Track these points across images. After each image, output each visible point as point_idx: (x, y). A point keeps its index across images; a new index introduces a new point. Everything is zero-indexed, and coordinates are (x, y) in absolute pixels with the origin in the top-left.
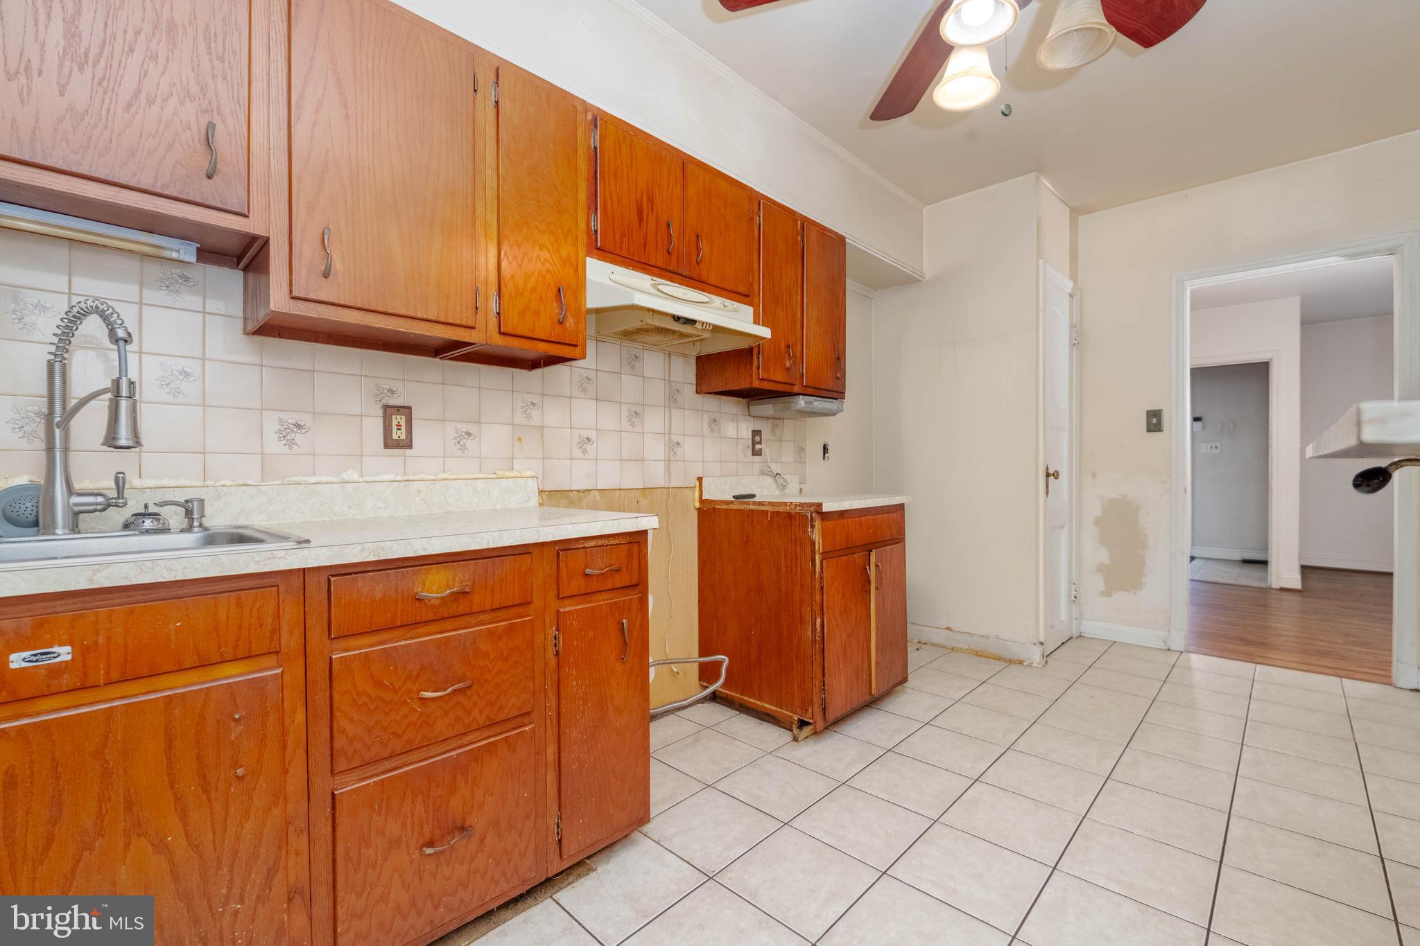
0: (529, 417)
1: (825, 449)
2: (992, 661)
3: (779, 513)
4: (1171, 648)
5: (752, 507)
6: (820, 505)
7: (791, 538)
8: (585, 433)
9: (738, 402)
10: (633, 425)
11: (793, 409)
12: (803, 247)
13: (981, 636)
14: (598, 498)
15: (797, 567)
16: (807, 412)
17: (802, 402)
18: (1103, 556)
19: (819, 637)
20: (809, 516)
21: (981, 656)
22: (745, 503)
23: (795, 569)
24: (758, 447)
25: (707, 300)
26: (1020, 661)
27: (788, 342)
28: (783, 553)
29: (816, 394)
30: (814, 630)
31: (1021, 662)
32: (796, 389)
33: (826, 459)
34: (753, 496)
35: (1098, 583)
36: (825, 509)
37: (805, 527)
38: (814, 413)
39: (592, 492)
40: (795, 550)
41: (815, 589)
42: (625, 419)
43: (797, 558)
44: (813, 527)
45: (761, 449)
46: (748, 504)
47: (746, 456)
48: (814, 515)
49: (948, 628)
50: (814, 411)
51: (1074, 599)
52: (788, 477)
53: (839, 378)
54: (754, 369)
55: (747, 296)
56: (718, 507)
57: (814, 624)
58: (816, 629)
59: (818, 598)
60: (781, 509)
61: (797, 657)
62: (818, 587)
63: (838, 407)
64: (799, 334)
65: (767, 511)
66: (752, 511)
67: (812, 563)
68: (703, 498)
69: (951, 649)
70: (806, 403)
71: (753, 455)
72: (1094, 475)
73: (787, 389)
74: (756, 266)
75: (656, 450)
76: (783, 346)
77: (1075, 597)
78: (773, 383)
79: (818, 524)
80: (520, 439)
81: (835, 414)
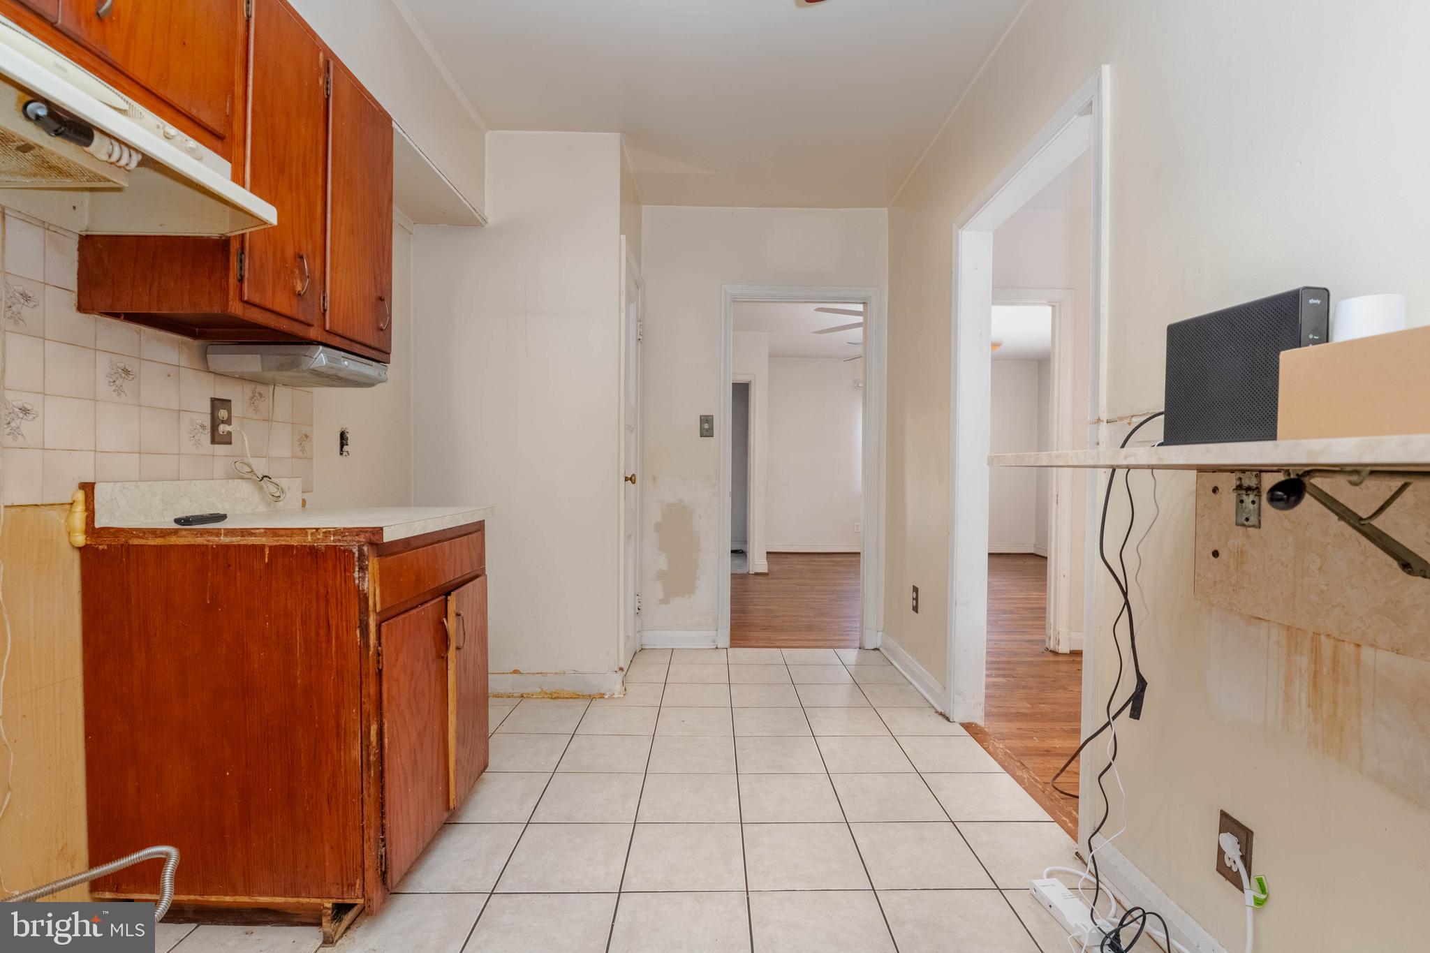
1: (343, 437)
2: (571, 702)
3: (289, 548)
4: (718, 647)
5: (224, 540)
6: (379, 531)
7: (317, 592)
9: (183, 343)
11: (304, 367)
12: (327, 100)
13: (556, 673)
15: (329, 641)
16: (328, 376)
17: (321, 358)
18: (662, 563)
19: (374, 755)
20: (355, 550)
21: (557, 698)
22: (209, 532)
23: (324, 645)
24: (223, 428)
25: (123, 106)
26: (600, 694)
27: (300, 249)
28: (299, 619)
29: (346, 348)
30: (365, 745)
31: (602, 696)
32: (313, 333)
33: (345, 453)
34: (222, 517)
35: (657, 591)
36: (387, 537)
37: (347, 570)
38: (340, 378)
40: (327, 613)
41: (367, 675)
43: (329, 625)
44: (363, 569)
45: (229, 433)
46: (217, 533)
47: (198, 444)
48: (365, 549)
49: (515, 672)
50: (341, 374)
51: (637, 611)
52: (284, 482)
53: (382, 330)
54: (233, 281)
55: (220, 137)
56: (136, 542)
57: (366, 735)
58: (370, 743)
59: (372, 688)
60: (295, 541)
61: (329, 800)
62: (372, 671)
63: (380, 375)
64: (319, 242)
65: (262, 547)
66: (227, 547)
67: (362, 632)
68: (97, 525)
69: (520, 697)
70: (330, 359)
71: (213, 441)
72: (654, 478)
73: (297, 329)
74: (239, 90)
76: (290, 252)
77: (639, 609)
78: (268, 315)
79: (373, 564)
81: (372, 385)
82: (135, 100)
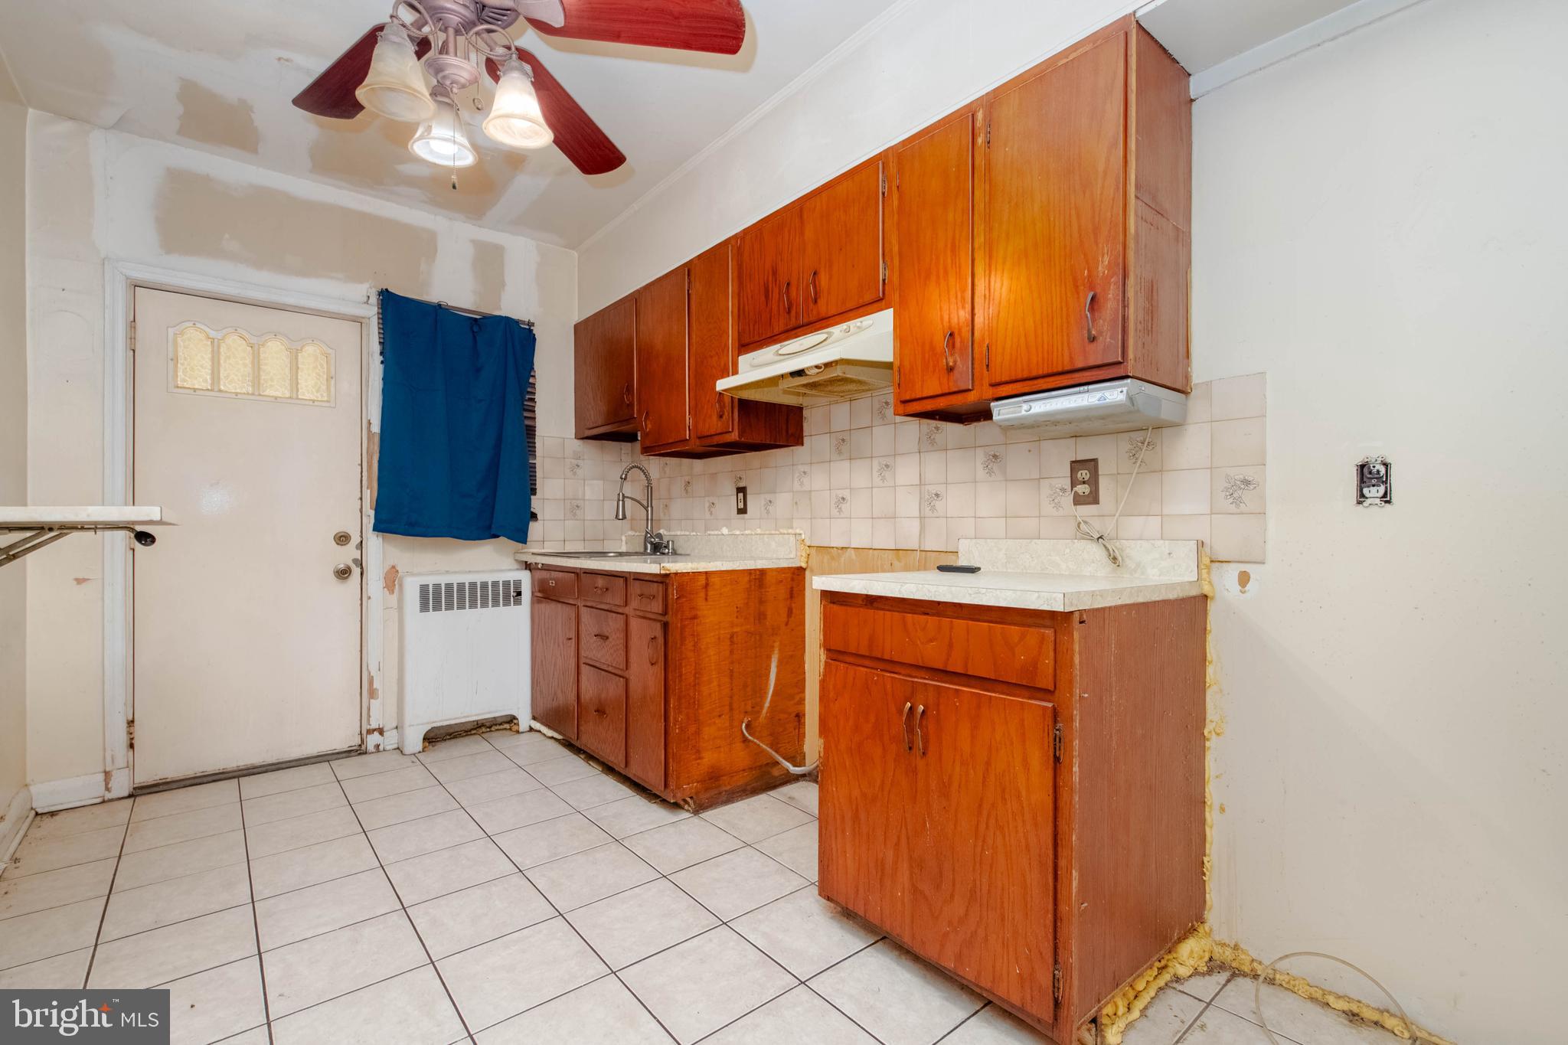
0: (802, 484)
8: (841, 493)
10: (883, 479)
14: (854, 557)
27: (951, 327)
32: (974, 396)
39: (849, 550)
42: (875, 474)
47: (1058, 506)
53: (1094, 339)
55: (881, 299)
71: (1076, 502)
75: (908, 505)
80: (796, 503)
82: (825, 328)
